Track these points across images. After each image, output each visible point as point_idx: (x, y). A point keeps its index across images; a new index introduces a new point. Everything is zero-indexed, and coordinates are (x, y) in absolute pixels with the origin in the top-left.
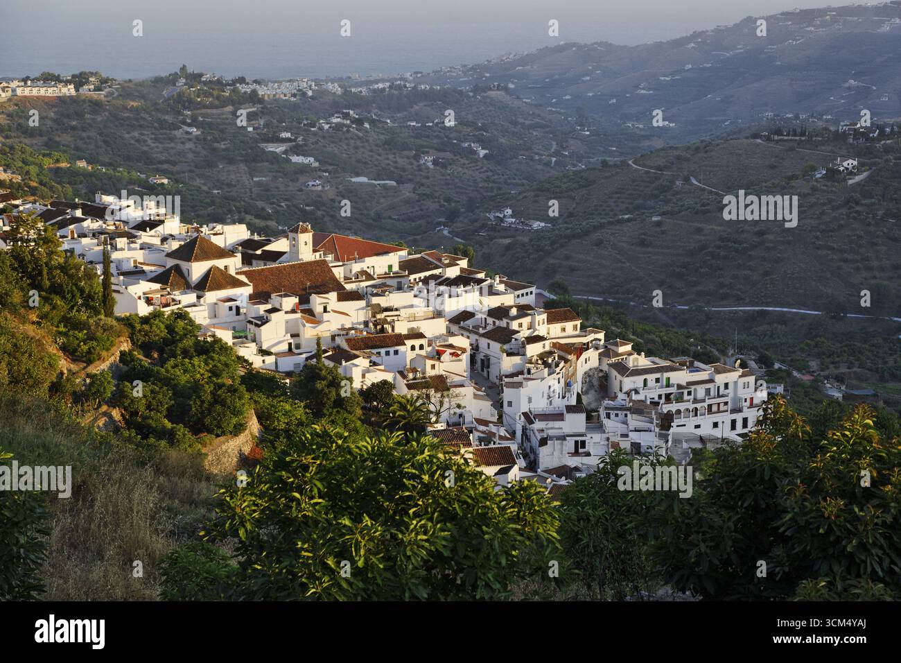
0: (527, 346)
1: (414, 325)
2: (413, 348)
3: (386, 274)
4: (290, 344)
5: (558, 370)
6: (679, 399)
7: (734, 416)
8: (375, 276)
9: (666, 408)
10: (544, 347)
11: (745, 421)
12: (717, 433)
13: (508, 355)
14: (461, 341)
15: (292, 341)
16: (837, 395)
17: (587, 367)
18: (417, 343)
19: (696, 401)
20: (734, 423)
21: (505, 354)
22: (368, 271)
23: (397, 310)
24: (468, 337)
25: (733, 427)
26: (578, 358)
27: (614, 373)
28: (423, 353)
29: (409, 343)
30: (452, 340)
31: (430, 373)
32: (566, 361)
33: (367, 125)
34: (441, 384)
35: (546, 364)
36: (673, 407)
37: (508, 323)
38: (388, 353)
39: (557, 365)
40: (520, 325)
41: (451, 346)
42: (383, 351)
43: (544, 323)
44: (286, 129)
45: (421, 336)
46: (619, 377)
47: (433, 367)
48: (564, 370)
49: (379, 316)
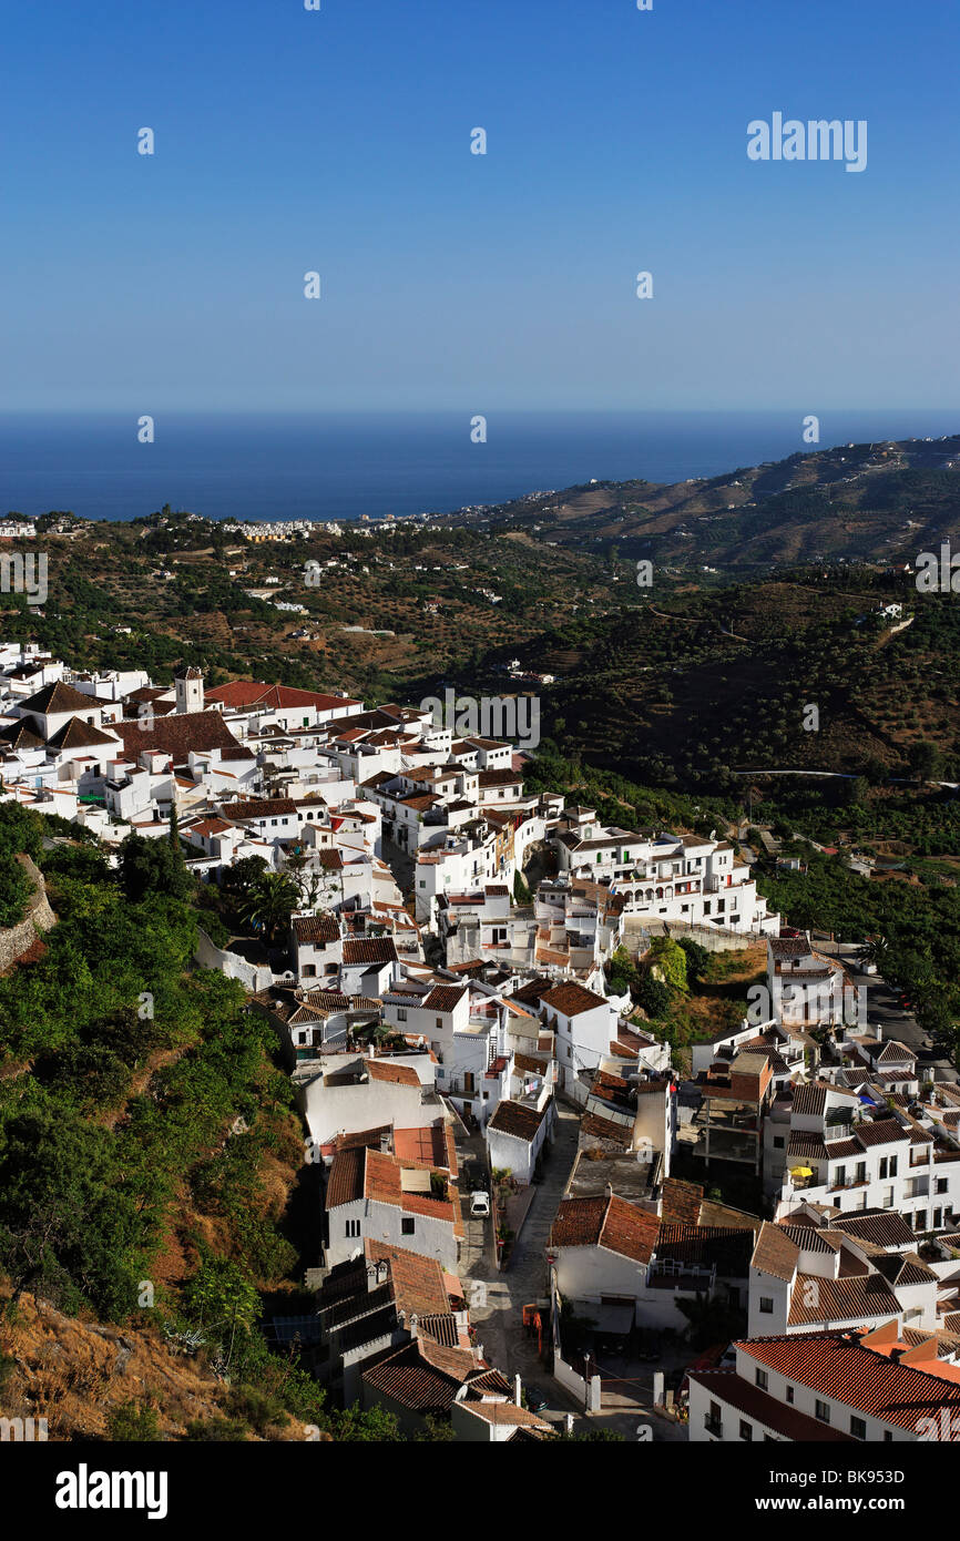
0: (450, 814)
1: (313, 788)
3: (300, 728)
4: (155, 812)
5: (486, 843)
6: (640, 876)
7: (708, 898)
8: (287, 731)
9: (619, 888)
10: (471, 815)
11: (721, 904)
12: (686, 918)
13: (425, 825)
15: (158, 808)
16: (865, 871)
17: (529, 839)
19: (661, 880)
20: (707, 905)
21: (422, 824)
22: (279, 724)
23: (295, 770)
24: (378, 803)
25: (707, 909)
26: (516, 829)
27: (563, 846)
30: (359, 807)
31: (318, 847)
32: (498, 832)
35: (472, 836)
36: (633, 887)
37: (430, 787)
38: (275, 823)
39: (486, 837)
40: (445, 789)
41: (356, 814)
43: (475, 786)
45: (322, 802)
46: (568, 850)
47: (325, 839)
48: (495, 843)
49: (272, 778)
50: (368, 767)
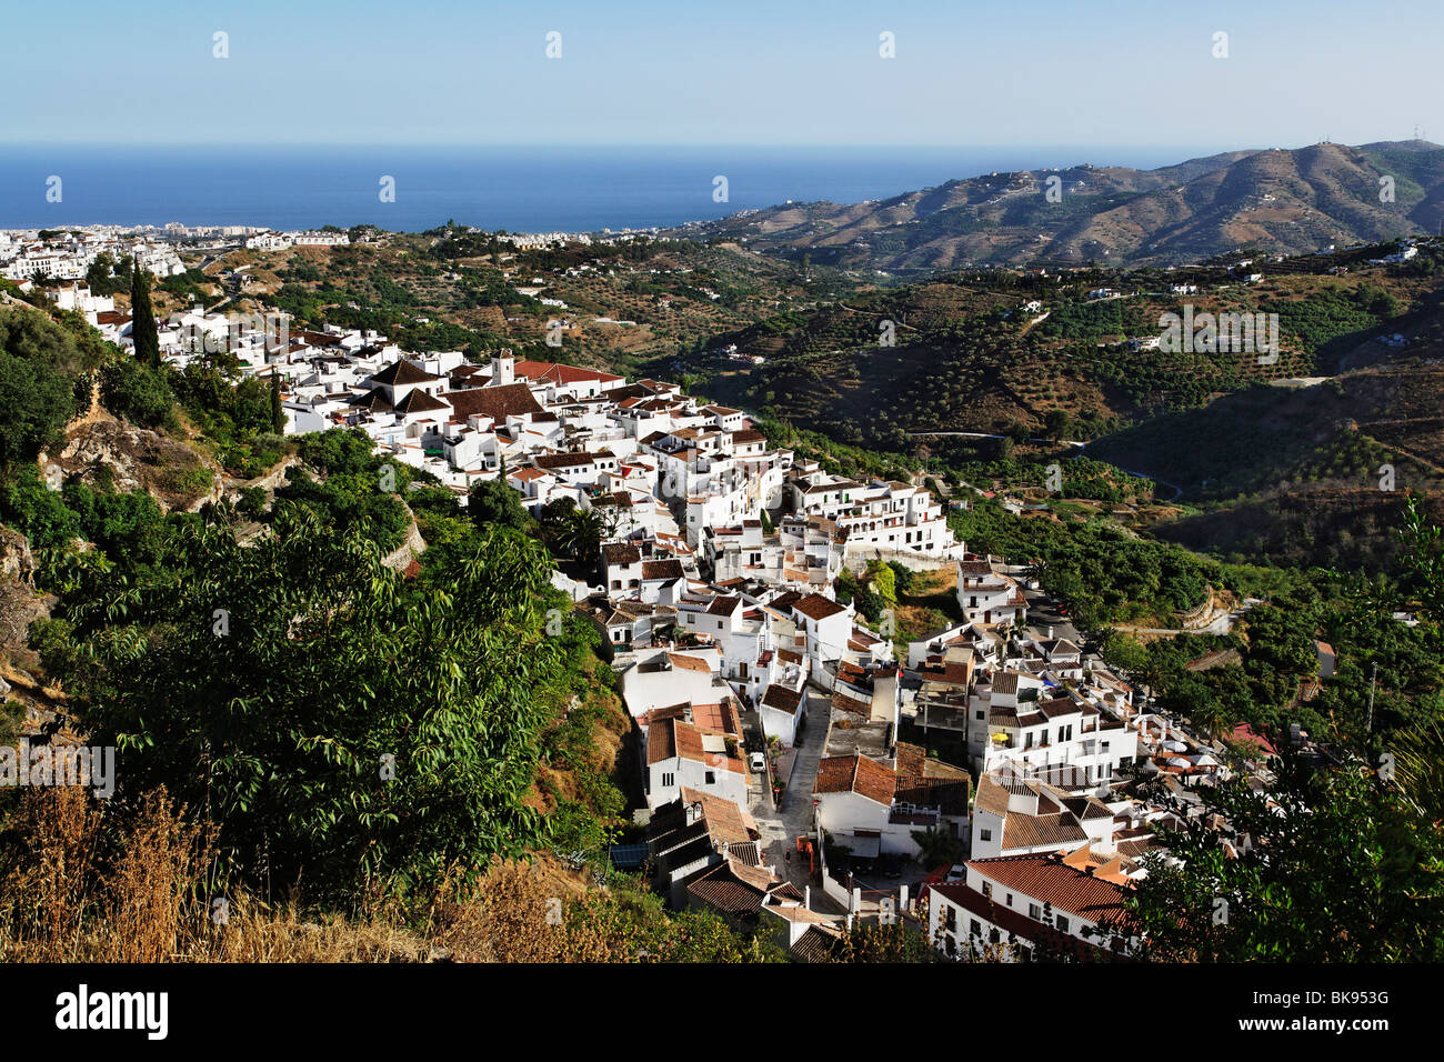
0: (712, 464)
1: (604, 444)
2: (603, 466)
3: (587, 397)
4: (483, 462)
5: (740, 487)
6: (857, 513)
7: (909, 530)
8: (578, 400)
9: (843, 522)
10: (728, 465)
11: (920, 534)
12: (893, 546)
13: (693, 473)
14: (648, 460)
15: (484, 459)
16: (1016, 510)
17: (772, 484)
18: (607, 461)
19: (873, 516)
20: (909, 536)
21: (690, 473)
22: (571, 394)
24: (654, 456)
25: (908, 539)
26: (761, 476)
27: (797, 490)
28: (611, 471)
29: (598, 462)
30: (641, 459)
31: (615, 489)
32: (749, 478)
33: (612, 272)
34: (623, 501)
35: (729, 482)
36: (852, 521)
37: (695, 443)
38: (577, 471)
39: (740, 482)
40: (707, 445)
41: (639, 465)
42: (572, 469)
43: (729, 442)
44: (538, 276)
45: (610, 454)
47: (617, 484)
48: (746, 487)
49: (572, 436)
50: (645, 428)
